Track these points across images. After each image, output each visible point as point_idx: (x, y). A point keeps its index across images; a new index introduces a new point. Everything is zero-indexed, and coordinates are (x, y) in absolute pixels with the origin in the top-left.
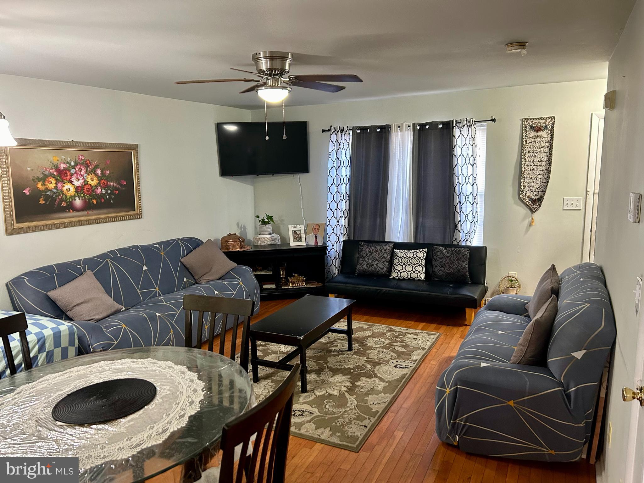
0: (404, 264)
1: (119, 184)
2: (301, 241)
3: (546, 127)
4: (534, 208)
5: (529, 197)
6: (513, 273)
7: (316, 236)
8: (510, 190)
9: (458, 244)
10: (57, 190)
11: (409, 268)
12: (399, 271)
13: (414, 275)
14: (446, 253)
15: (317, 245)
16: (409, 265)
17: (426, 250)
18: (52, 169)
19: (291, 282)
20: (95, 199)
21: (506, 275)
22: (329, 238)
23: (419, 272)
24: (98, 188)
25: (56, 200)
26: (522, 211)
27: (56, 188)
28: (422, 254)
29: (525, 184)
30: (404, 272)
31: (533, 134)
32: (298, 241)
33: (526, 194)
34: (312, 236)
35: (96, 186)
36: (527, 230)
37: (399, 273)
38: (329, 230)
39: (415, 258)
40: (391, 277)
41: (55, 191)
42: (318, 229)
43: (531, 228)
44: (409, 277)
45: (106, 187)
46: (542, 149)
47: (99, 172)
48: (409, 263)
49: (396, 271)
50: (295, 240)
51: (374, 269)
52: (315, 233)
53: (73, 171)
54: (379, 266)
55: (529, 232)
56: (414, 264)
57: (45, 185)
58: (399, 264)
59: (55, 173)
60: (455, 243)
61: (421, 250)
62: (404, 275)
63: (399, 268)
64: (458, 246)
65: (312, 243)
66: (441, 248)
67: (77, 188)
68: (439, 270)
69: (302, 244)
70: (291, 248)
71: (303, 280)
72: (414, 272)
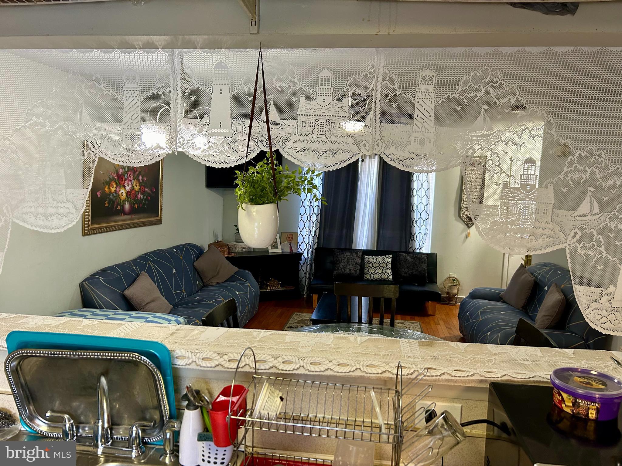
0: (375, 268)
1: (151, 190)
2: (278, 248)
3: (480, 163)
4: (470, 224)
5: (466, 215)
6: (453, 274)
7: (290, 244)
8: (452, 210)
9: (414, 251)
10: (116, 193)
11: (380, 271)
12: (372, 273)
13: (385, 277)
14: (409, 258)
15: (292, 252)
16: (380, 268)
17: (391, 256)
18: (115, 174)
19: (269, 286)
20: (137, 204)
21: (448, 276)
22: (300, 246)
23: (388, 274)
24: (139, 193)
25: (115, 203)
26: (461, 226)
27: (116, 191)
28: (388, 259)
29: (464, 205)
30: (376, 274)
31: (471, 168)
32: (275, 249)
33: (464, 213)
34: (287, 244)
35: (138, 192)
36: (464, 241)
37: (372, 275)
38: (300, 239)
39: (384, 262)
40: (365, 279)
41: (115, 194)
42: (292, 238)
43: (468, 240)
44: (381, 278)
45: (143, 193)
46: (477, 180)
47: (140, 178)
48: (380, 267)
49: (369, 273)
50: (273, 248)
51: (349, 272)
52: (289, 242)
53: (126, 176)
54: (354, 270)
55: (466, 242)
56: (384, 268)
57: (110, 188)
58: (371, 268)
59: (116, 178)
60: (411, 250)
61: (387, 256)
62: (376, 276)
63: (371, 271)
64: (414, 253)
65: (288, 250)
66: (404, 254)
67: (127, 193)
68: (405, 272)
69: (279, 251)
70: (270, 254)
71: (279, 283)
72: (384, 274)
